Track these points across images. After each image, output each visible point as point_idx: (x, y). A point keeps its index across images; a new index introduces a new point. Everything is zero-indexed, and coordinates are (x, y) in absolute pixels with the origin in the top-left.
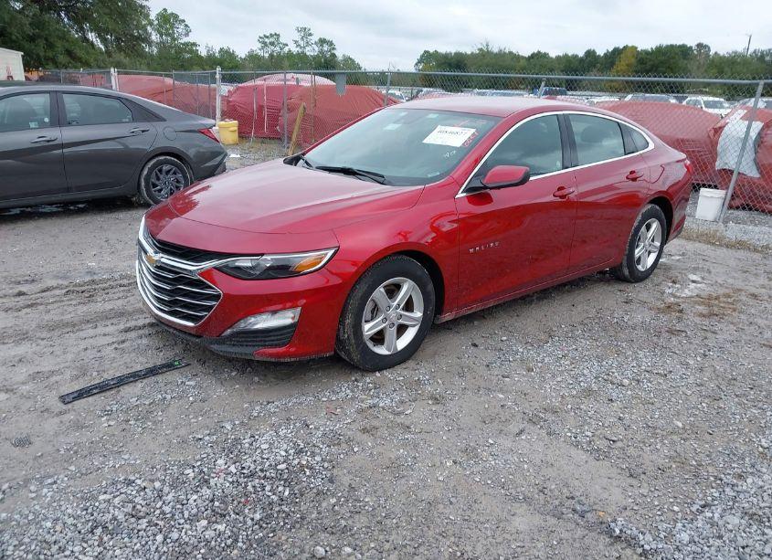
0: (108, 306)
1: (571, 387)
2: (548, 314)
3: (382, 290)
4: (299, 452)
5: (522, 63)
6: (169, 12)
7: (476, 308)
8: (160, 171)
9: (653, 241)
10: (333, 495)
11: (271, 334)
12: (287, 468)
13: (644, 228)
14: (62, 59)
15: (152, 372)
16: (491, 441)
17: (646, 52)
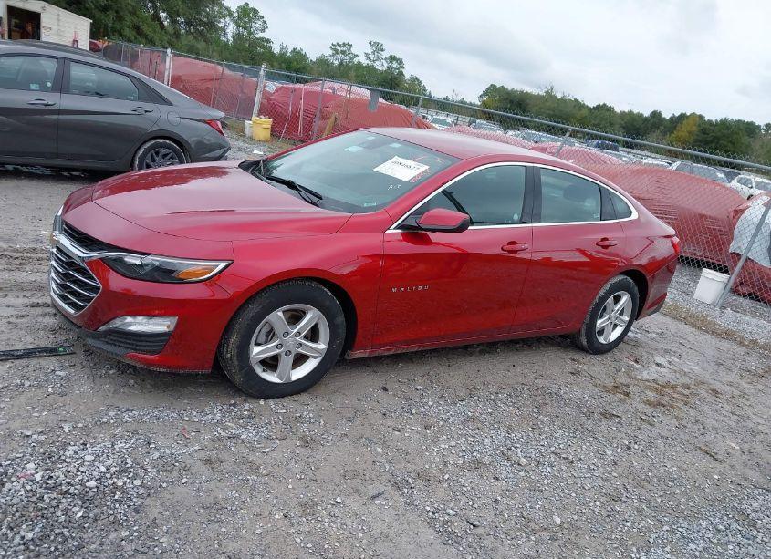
0: (32, 277)
1: (461, 454)
2: (482, 369)
3: (280, 314)
4: (123, 471)
5: (585, 112)
6: (251, 6)
7: (399, 349)
8: (157, 153)
9: (621, 314)
10: (128, 528)
11: (143, 338)
12: (97, 487)
13: (611, 300)
14: (128, 32)
15: (29, 354)
16: (339, 500)
17: (710, 122)
